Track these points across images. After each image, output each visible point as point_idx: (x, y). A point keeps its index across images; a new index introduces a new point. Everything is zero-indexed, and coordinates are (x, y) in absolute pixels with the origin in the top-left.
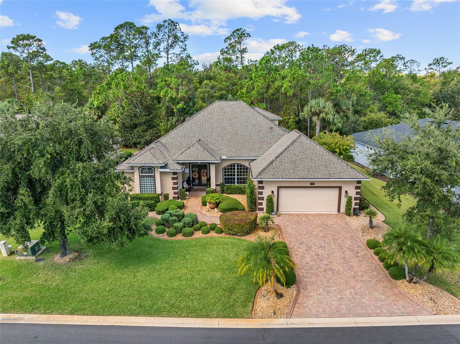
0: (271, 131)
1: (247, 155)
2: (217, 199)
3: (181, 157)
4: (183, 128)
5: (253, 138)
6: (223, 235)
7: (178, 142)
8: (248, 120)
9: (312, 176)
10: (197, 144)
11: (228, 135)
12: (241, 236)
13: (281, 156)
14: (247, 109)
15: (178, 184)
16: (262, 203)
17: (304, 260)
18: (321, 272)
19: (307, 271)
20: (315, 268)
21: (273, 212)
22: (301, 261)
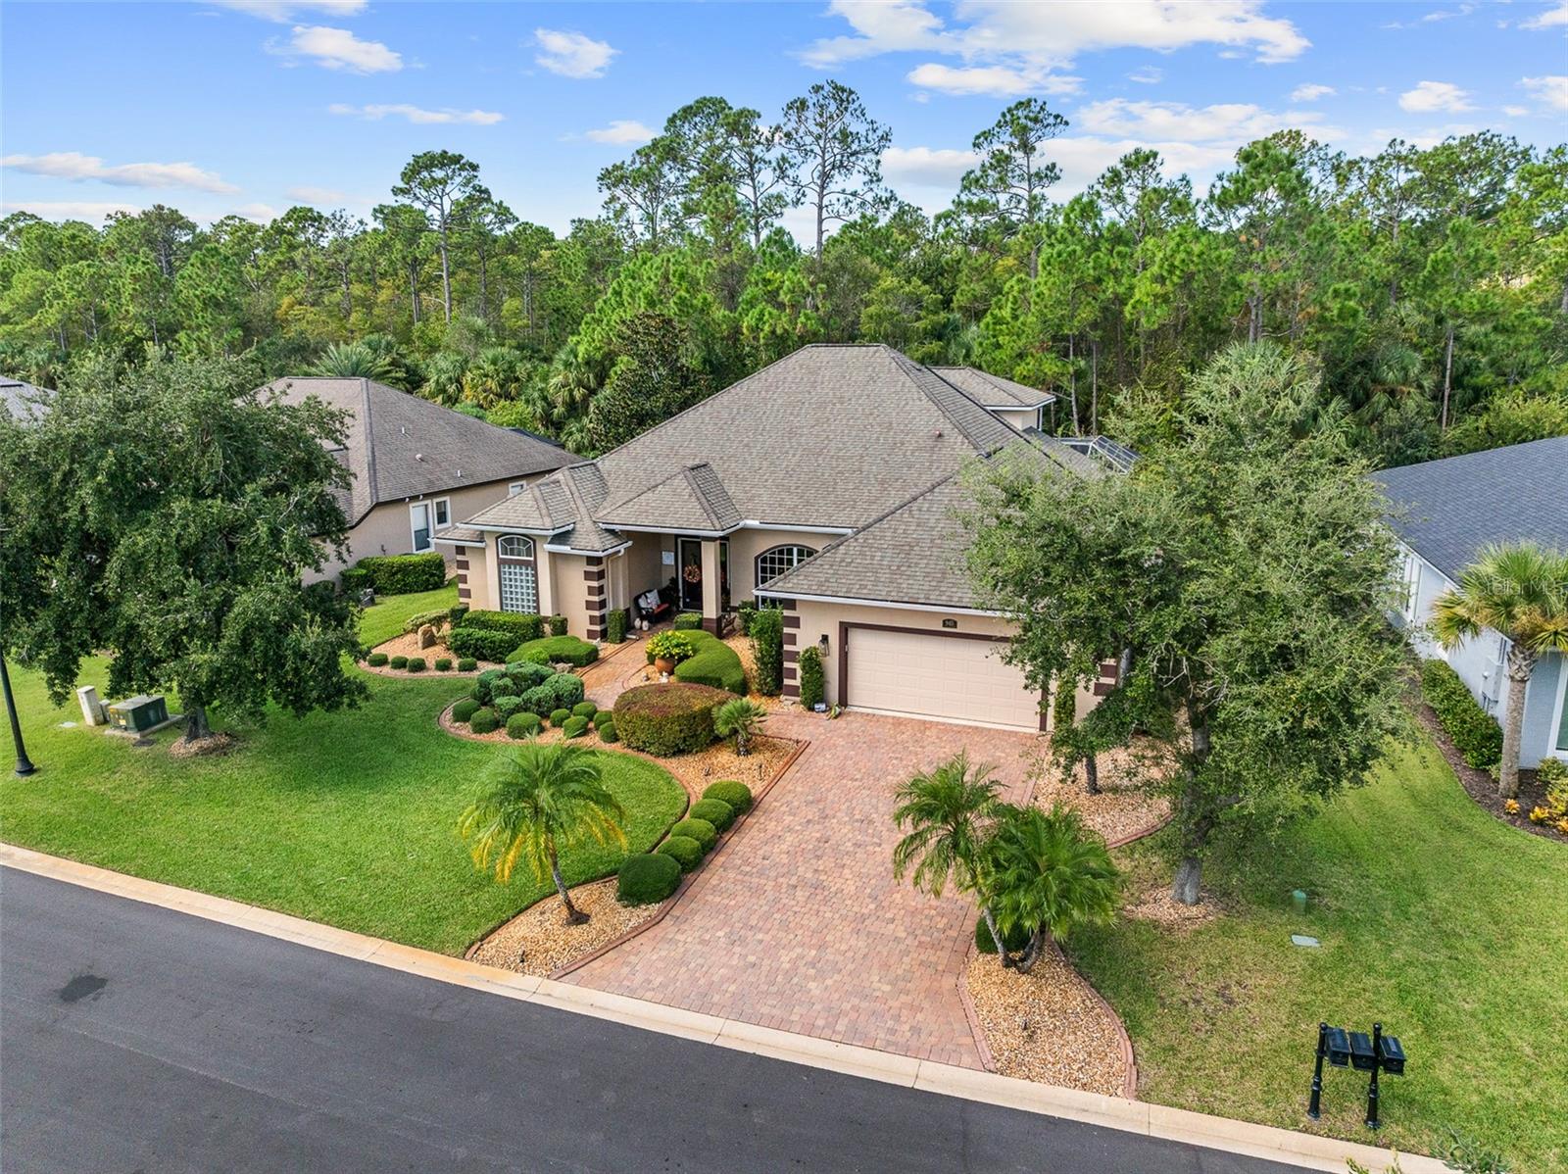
0: (936, 446)
1: (823, 521)
2: (677, 646)
3: (618, 515)
4: (675, 429)
5: (866, 468)
6: (617, 747)
7: (645, 470)
8: (875, 408)
9: (944, 598)
10: (681, 476)
11: (794, 455)
12: (658, 755)
13: (877, 525)
14: (889, 370)
15: (608, 595)
16: (795, 670)
17: (765, 848)
18: (778, 887)
19: (740, 877)
20: (773, 874)
21: (818, 702)
22: (755, 849)
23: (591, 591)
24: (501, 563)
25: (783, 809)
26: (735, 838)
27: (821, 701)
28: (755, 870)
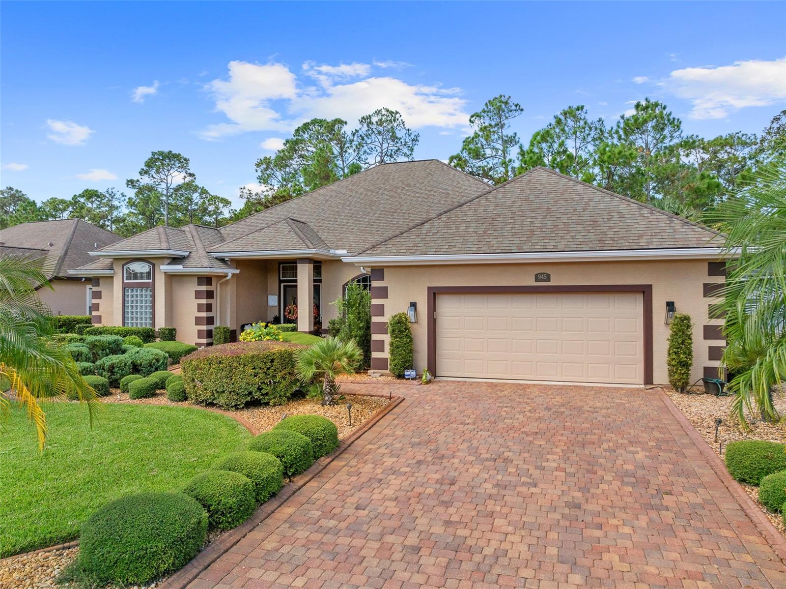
6: (184, 405)
10: (283, 222)
15: (215, 313)
16: (383, 341)
17: (358, 495)
18: (385, 551)
19: (317, 537)
20: (375, 530)
21: (407, 368)
22: (343, 497)
23: (200, 308)
24: (125, 287)
25: (383, 450)
26: (313, 484)
27: (411, 367)
28: (343, 525)
